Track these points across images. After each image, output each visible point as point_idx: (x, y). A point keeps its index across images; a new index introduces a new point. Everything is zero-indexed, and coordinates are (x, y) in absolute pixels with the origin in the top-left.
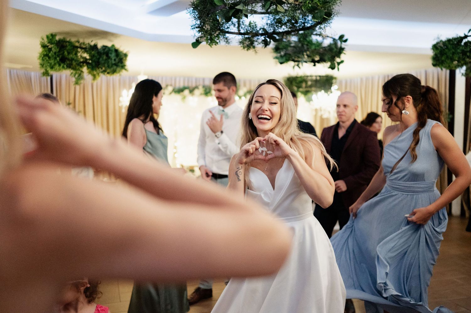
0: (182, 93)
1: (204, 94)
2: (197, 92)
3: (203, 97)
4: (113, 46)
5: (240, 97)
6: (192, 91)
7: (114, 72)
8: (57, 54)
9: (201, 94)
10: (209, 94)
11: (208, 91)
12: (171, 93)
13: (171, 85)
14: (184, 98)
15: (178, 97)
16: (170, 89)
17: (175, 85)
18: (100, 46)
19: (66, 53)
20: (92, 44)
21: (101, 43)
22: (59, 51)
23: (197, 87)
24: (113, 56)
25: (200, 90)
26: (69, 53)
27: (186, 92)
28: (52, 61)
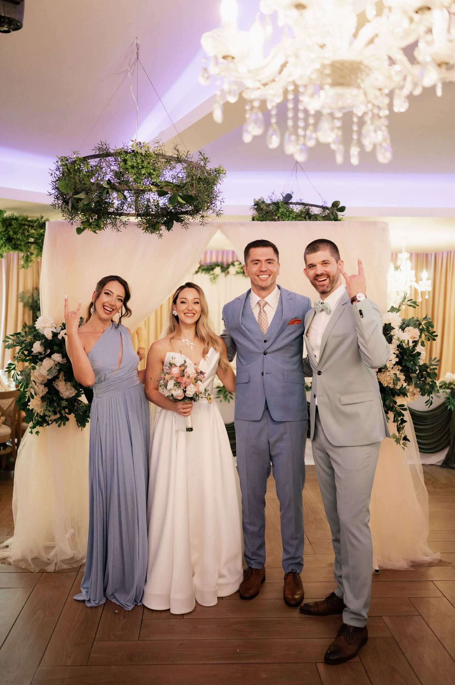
0: (211, 272)
2: (232, 270)
6: (225, 268)
8: (2, 234)
9: (238, 273)
12: (197, 272)
14: (215, 278)
19: (11, 233)
20: (42, 220)
22: (5, 231)
26: (15, 233)
27: (218, 270)
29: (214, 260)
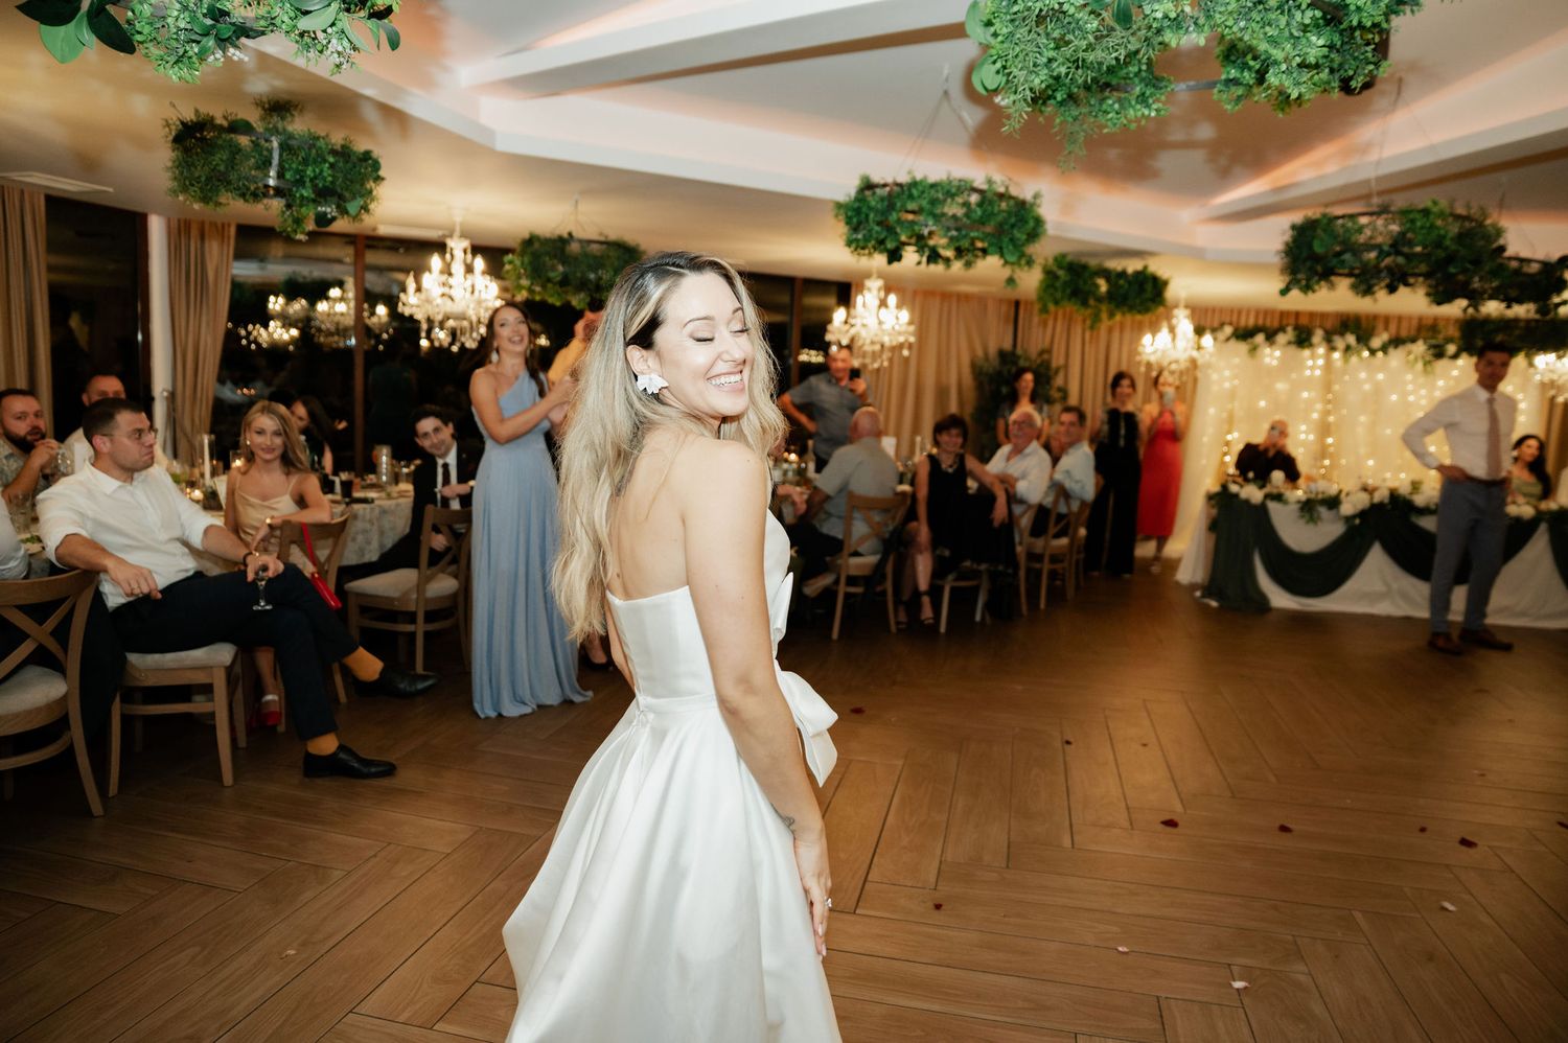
0: (1250, 340)
1: (1294, 343)
2: (1281, 338)
3: (1293, 350)
4: (1146, 267)
5: (1373, 352)
6: (1270, 337)
7: (1147, 310)
8: (1067, 283)
9: (1289, 343)
10: (1306, 344)
11: (1304, 336)
12: (1228, 339)
13: (1231, 324)
14: (1254, 349)
15: (1242, 347)
16: (1228, 330)
17: (1238, 322)
18: (1130, 270)
19: (1080, 282)
20: (1119, 268)
21: (1132, 266)
22: (1071, 280)
23: (1282, 329)
24: (1149, 287)
25: (1290, 334)
26: (1084, 282)
27: (1260, 338)
28: (1059, 295)
29: (1251, 322)
